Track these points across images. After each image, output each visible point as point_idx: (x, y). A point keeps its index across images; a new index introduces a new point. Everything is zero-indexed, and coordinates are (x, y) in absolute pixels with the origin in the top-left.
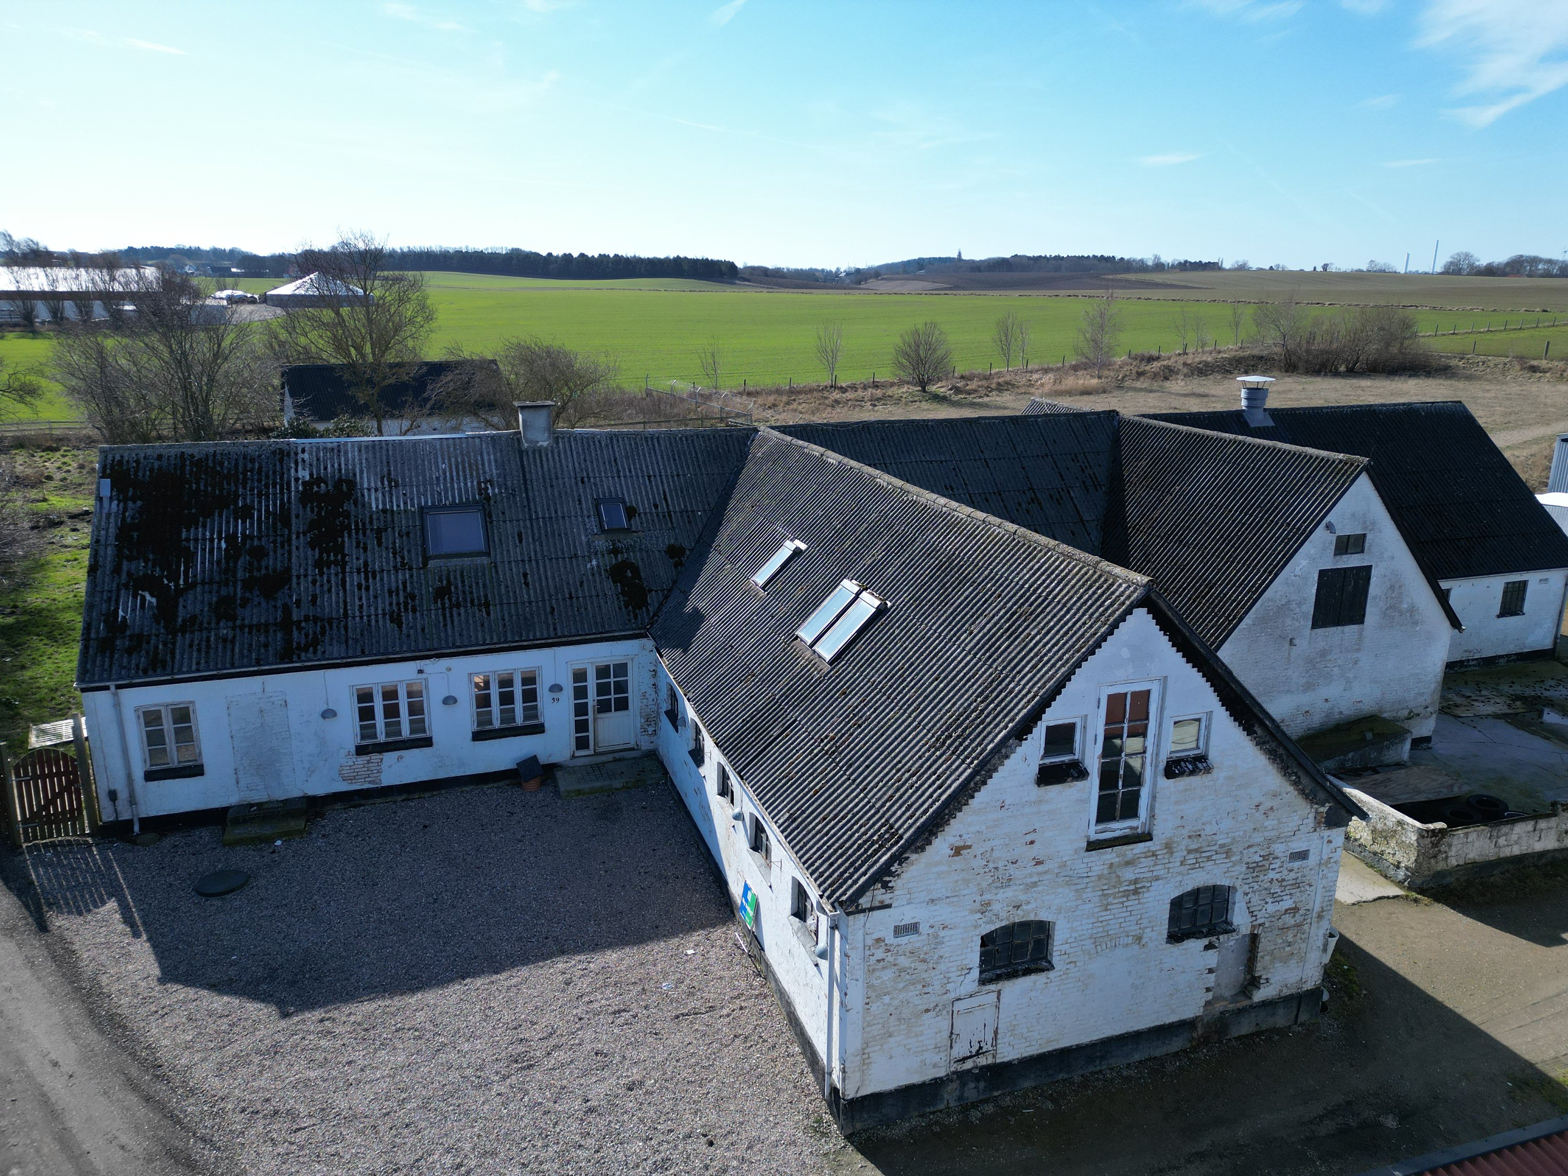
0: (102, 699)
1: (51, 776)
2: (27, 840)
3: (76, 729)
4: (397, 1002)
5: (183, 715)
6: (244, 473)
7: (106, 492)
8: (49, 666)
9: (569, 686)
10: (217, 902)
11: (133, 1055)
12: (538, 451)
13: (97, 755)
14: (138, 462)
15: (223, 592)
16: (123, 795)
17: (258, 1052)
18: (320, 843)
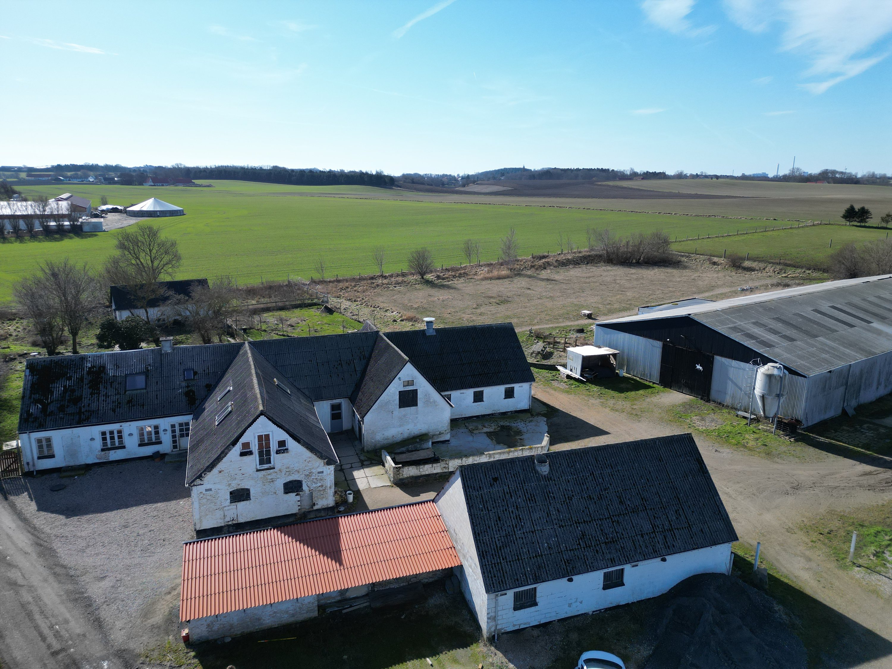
0: (25, 436)
1: (10, 458)
2: (2, 477)
3: (17, 445)
4: (99, 515)
5: (49, 440)
6: (71, 365)
7: (28, 374)
8: (9, 421)
9: (169, 429)
10: (56, 493)
11: (30, 526)
12: (167, 354)
13: (23, 452)
14: (37, 363)
15: (62, 404)
16: (31, 464)
17: (61, 525)
18: (89, 477)
